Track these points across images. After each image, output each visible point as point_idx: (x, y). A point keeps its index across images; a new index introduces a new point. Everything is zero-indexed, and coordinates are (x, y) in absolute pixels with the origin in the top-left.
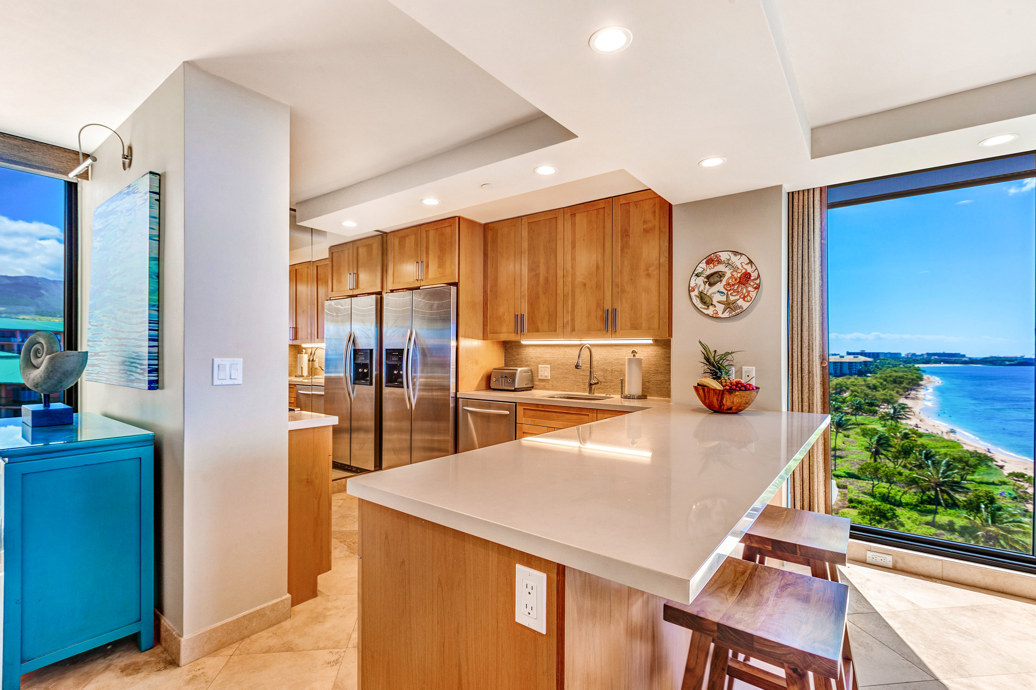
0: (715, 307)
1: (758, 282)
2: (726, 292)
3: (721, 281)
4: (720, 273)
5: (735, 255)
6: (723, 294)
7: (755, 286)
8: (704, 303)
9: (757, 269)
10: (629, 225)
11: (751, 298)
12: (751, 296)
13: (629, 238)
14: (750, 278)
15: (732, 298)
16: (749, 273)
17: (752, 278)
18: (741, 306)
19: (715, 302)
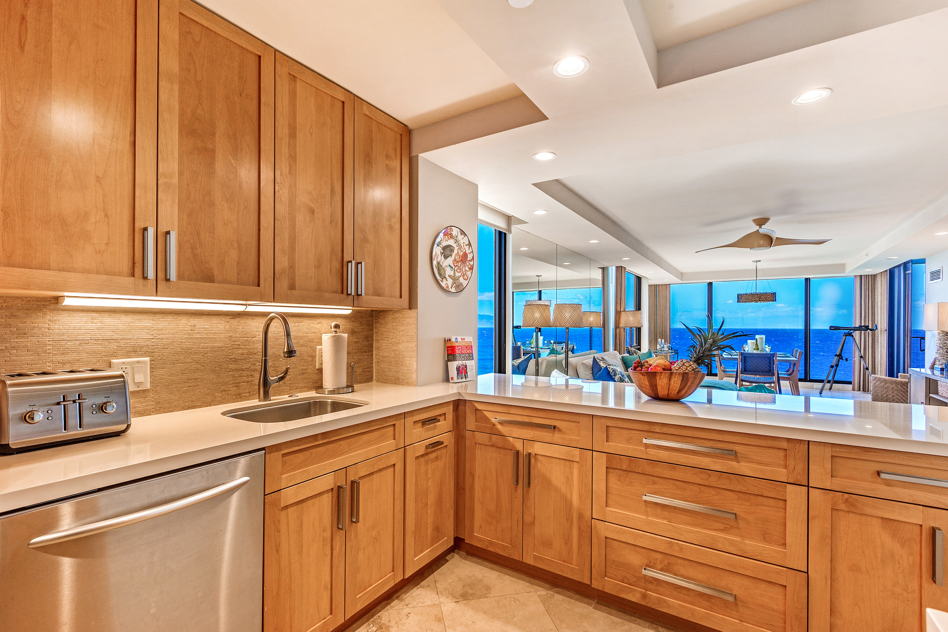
0: (447, 280)
1: (471, 263)
2: (453, 267)
3: (451, 255)
4: (451, 247)
5: (461, 234)
6: (452, 269)
7: (470, 266)
8: (440, 275)
9: (472, 252)
10: (372, 150)
11: (468, 277)
12: (467, 275)
13: (372, 167)
14: (467, 259)
15: (458, 274)
16: (467, 253)
17: (468, 259)
18: (461, 283)
19: (447, 276)
